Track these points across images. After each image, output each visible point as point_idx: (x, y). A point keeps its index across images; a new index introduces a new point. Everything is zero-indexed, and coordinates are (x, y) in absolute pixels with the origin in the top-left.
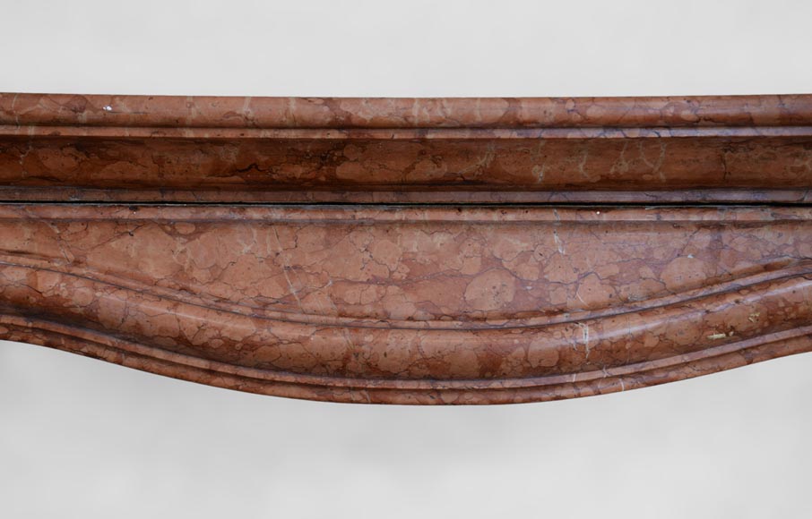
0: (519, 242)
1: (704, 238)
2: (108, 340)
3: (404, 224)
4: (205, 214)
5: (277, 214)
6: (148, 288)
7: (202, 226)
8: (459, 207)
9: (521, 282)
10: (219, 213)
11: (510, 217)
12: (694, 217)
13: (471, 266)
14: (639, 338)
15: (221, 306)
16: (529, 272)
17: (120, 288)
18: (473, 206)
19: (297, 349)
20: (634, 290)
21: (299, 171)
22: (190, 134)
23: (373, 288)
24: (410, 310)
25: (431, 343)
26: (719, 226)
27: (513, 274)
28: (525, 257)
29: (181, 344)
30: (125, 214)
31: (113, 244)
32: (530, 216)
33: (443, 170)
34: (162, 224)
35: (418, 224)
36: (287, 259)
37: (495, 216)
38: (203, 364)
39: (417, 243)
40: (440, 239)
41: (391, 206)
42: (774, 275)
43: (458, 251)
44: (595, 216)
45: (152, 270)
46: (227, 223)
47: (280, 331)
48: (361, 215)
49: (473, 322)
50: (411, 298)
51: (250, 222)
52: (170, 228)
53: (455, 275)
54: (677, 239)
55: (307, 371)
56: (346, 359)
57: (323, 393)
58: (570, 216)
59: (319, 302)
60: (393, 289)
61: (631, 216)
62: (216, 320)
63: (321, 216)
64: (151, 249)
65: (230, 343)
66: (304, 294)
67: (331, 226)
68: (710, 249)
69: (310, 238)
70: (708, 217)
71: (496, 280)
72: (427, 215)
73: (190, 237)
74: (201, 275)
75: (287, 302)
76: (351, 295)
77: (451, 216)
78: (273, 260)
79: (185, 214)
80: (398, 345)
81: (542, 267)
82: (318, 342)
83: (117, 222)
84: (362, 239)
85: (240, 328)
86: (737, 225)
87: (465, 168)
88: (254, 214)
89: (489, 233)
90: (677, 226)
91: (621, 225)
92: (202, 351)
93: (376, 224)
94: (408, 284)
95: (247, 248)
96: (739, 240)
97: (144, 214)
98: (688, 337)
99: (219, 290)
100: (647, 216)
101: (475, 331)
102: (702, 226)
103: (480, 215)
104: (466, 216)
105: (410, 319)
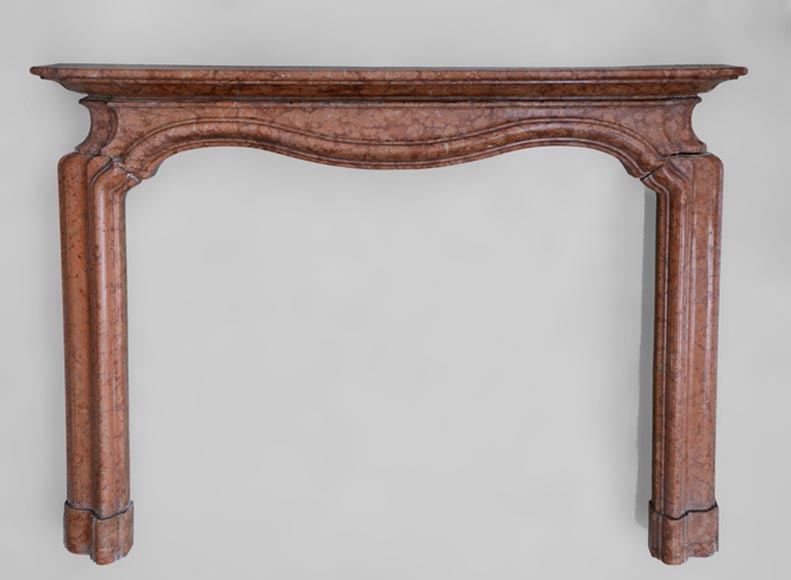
0: (425, 114)
1: (488, 112)
2: (284, 148)
3: (385, 107)
4: (315, 105)
5: (340, 105)
6: (296, 131)
7: (314, 109)
8: (404, 102)
9: (426, 127)
10: (321, 104)
11: (422, 105)
12: (484, 105)
13: (408, 123)
14: (464, 148)
15: (322, 137)
16: (428, 123)
17: (288, 131)
18: (409, 101)
19: (348, 152)
20: (464, 130)
21: (348, 92)
22: (310, 83)
23: (374, 130)
24: (387, 138)
25: (394, 150)
26: (493, 108)
27: (423, 124)
28: (427, 118)
29: (309, 150)
30: (288, 105)
31: (285, 115)
32: (428, 105)
33: (398, 91)
34: (301, 108)
35: (390, 108)
36: (344, 120)
37: (416, 105)
38: (316, 156)
39: (389, 113)
40: (398, 112)
41: (380, 102)
42: (510, 124)
43: (403, 116)
44: (451, 104)
45: (299, 124)
46: (323, 108)
47: (343, 146)
48: (370, 105)
49: (409, 142)
50: (388, 133)
51: (331, 107)
52: (304, 109)
53: (403, 125)
54: (479, 112)
55: (351, 160)
56: (365, 156)
57: (358, 166)
58: (442, 105)
59: (356, 135)
60: (381, 130)
61: (463, 104)
62: (321, 142)
63: (356, 105)
64: (297, 116)
65: (325, 151)
66: (351, 132)
67: (359, 108)
68: (489, 115)
69: (352, 112)
70: (489, 105)
71: (417, 126)
72: (392, 105)
73: (310, 112)
74: (314, 125)
75: (345, 134)
76: (367, 132)
77: (401, 105)
78: (339, 120)
79: (309, 105)
80: (383, 151)
81: (432, 122)
82: (356, 150)
83: (285, 108)
84: (371, 112)
85: (329, 146)
86: (499, 107)
87: (405, 91)
88: (332, 105)
89: (414, 110)
90: (479, 108)
91: (460, 108)
92: (316, 153)
93: (375, 108)
94: (386, 128)
95: (330, 116)
96: (499, 113)
97: (294, 105)
98: (479, 147)
99: (322, 131)
100: (468, 104)
101: (409, 145)
102: (487, 108)
103: (411, 105)
104: (406, 105)
105: (388, 141)
